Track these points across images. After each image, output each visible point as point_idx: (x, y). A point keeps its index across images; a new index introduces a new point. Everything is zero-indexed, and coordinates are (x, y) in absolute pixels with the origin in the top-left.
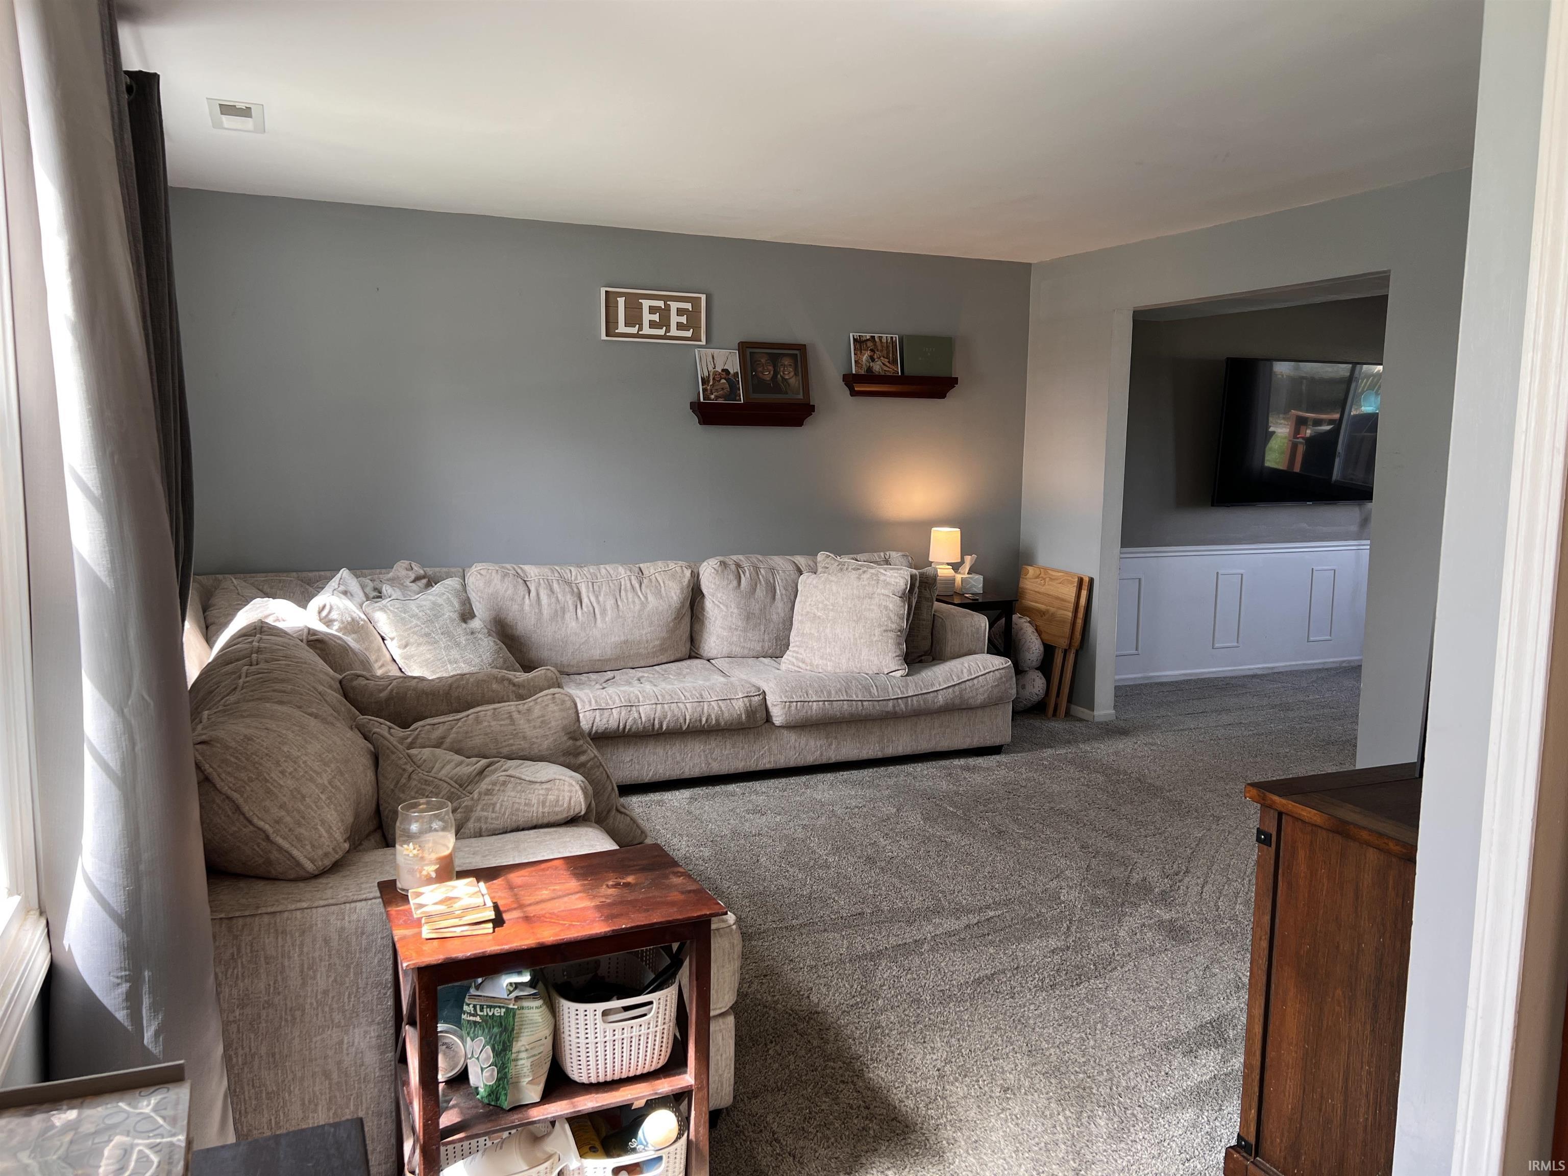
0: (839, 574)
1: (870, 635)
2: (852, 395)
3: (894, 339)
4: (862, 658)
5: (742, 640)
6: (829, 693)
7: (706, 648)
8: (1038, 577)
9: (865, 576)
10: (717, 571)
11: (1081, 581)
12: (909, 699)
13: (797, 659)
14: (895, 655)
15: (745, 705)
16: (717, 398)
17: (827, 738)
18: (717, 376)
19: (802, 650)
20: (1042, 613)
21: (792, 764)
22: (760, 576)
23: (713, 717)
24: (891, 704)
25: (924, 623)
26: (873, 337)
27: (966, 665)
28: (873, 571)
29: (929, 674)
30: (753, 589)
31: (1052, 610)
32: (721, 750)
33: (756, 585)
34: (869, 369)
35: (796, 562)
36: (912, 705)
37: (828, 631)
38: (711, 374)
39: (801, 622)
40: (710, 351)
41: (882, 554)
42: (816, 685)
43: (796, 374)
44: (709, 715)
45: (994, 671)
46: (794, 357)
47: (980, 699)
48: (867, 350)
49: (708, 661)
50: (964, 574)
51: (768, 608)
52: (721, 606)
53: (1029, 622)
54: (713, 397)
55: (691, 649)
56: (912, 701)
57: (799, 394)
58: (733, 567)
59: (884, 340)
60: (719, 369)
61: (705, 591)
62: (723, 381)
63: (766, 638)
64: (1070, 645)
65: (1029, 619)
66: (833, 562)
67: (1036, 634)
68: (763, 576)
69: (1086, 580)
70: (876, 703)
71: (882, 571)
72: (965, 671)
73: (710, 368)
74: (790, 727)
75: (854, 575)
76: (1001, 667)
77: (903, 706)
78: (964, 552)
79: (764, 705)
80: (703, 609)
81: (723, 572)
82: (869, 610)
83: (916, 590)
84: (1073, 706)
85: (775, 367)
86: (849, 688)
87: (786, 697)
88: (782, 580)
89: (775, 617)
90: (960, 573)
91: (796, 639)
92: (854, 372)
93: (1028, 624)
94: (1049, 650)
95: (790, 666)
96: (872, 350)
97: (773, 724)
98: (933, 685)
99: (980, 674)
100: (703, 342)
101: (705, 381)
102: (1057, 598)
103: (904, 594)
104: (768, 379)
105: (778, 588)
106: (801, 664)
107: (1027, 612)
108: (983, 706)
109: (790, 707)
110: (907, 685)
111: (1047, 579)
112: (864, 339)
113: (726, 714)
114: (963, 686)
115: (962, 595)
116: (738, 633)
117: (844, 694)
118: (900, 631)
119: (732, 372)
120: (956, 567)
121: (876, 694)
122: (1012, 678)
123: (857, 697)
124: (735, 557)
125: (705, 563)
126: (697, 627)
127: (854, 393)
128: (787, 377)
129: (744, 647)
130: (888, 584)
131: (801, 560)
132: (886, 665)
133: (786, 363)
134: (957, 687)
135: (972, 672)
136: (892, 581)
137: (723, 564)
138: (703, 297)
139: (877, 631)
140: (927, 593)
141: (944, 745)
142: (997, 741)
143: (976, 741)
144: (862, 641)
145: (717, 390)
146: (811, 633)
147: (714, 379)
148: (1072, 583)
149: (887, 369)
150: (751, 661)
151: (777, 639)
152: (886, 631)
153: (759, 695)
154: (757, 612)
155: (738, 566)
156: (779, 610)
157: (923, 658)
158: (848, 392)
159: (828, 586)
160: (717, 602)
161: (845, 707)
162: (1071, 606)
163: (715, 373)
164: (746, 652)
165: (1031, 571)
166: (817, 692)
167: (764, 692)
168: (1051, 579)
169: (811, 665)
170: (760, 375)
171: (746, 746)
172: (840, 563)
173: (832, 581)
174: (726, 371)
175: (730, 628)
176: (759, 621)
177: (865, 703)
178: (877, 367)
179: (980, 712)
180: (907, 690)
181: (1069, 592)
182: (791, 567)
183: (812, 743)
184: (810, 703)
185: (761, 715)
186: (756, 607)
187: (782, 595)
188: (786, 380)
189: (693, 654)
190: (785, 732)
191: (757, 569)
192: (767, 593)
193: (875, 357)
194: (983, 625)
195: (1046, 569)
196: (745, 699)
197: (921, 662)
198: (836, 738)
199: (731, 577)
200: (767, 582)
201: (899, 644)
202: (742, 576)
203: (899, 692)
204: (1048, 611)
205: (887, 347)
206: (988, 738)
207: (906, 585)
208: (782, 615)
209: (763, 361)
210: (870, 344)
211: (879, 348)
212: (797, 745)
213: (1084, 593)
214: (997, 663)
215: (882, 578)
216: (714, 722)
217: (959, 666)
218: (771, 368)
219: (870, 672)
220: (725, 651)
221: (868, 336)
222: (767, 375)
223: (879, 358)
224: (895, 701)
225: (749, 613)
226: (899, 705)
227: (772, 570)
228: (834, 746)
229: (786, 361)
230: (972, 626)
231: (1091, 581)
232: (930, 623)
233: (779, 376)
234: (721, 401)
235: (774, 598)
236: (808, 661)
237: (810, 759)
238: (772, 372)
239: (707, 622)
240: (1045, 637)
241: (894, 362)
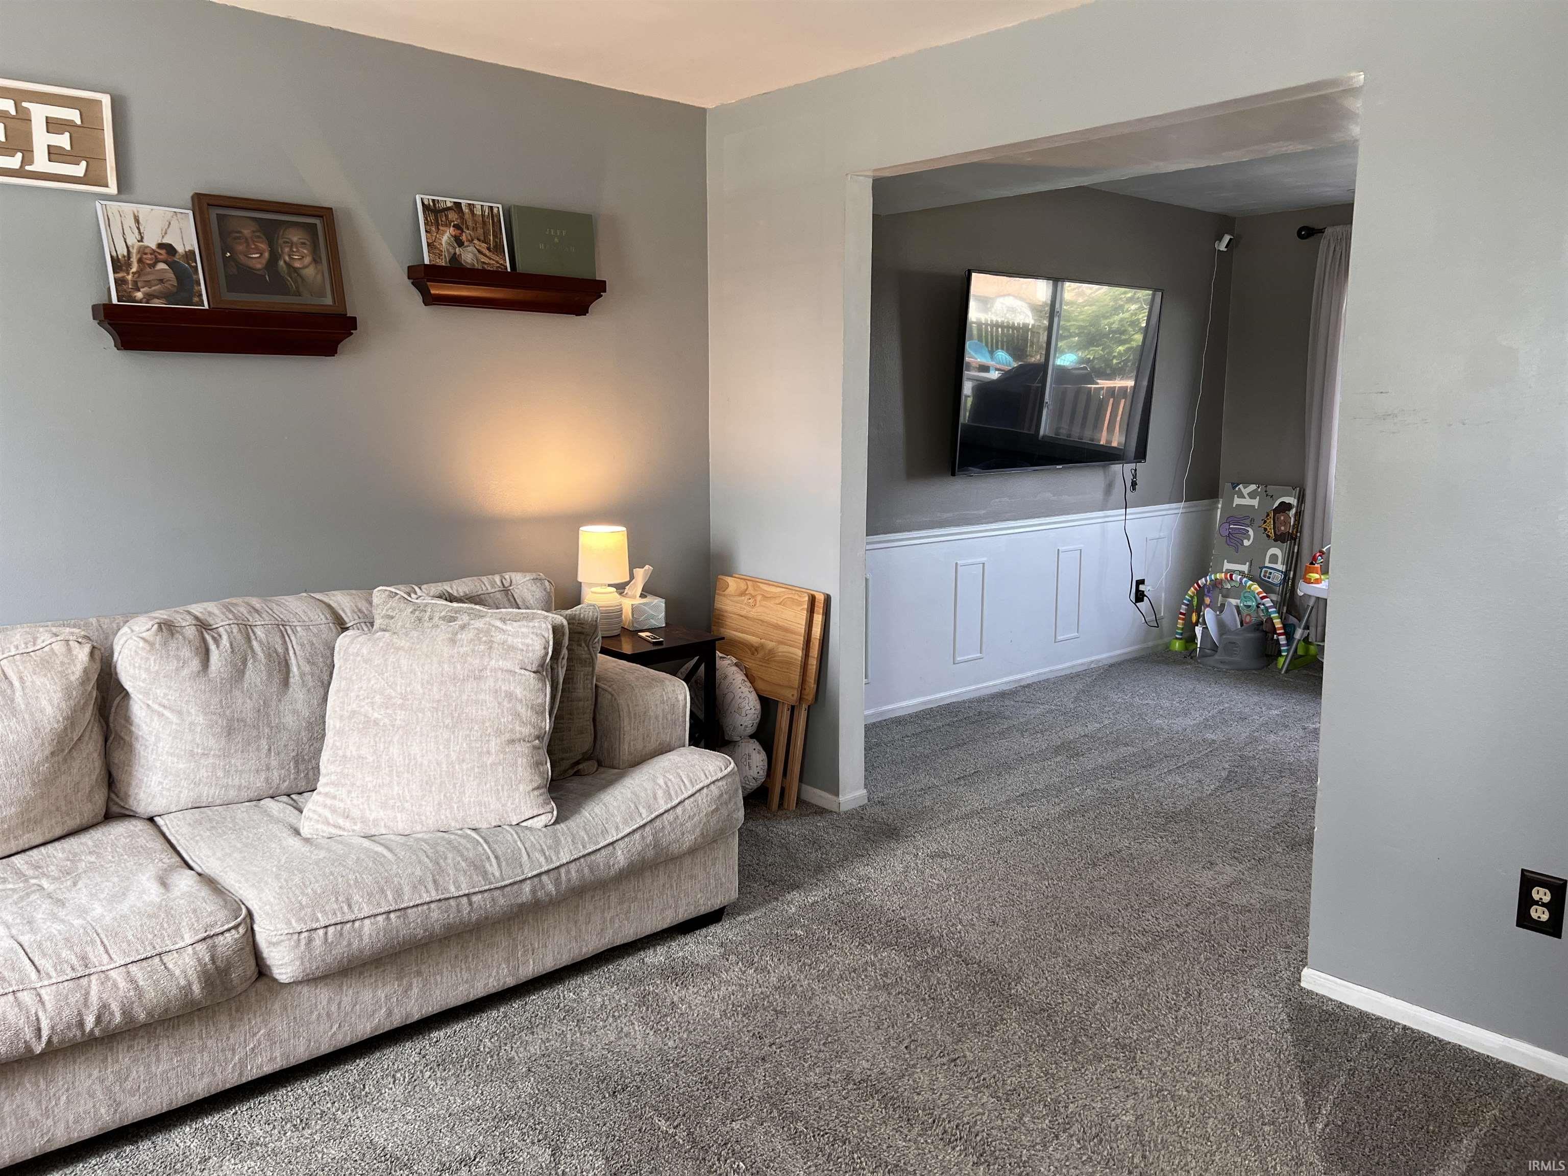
0: (415, 634)
1: (480, 754)
2: (426, 303)
3: (495, 210)
4: (466, 800)
5: (220, 774)
6: (399, 893)
7: (142, 795)
8: (743, 594)
9: (464, 636)
10: (152, 645)
11: (813, 600)
12: (563, 870)
13: (334, 811)
14: (531, 788)
15: (199, 960)
16: (149, 297)
17: (400, 978)
18: (149, 259)
19: (342, 792)
20: (754, 649)
21: (325, 1048)
22: (255, 643)
23: (115, 1007)
24: (527, 888)
25: (581, 704)
26: (458, 205)
27: (661, 781)
28: (479, 624)
29: (597, 810)
30: (238, 672)
31: (770, 645)
32: (149, 1065)
33: (244, 662)
34: (454, 258)
35: (334, 605)
36: (569, 880)
37: (395, 750)
38: (134, 251)
39: (340, 732)
40: (128, 208)
41: (497, 579)
42: (368, 879)
43: (316, 260)
44: (105, 1006)
45: (708, 786)
46: (311, 228)
47: (689, 840)
48: (447, 225)
49: (151, 820)
50: (634, 597)
51: (274, 704)
52: (167, 713)
53: (736, 665)
54: (139, 295)
55: (109, 800)
56: (568, 872)
57: (322, 295)
58: (191, 632)
59: (478, 212)
60: (151, 242)
61: (127, 685)
62: (161, 266)
63: (274, 763)
64: (801, 699)
65: (735, 661)
66: (402, 605)
67: (748, 684)
68: (261, 642)
69: (820, 598)
70: (497, 893)
71: (499, 624)
72: (660, 793)
73: (132, 240)
74: (312, 980)
75: (443, 632)
76: (720, 775)
77: (551, 888)
78: (635, 562)
79: (248, 949)
80: (128, 720)
81: (165, 644)
82: (477, 702)
83: (565, 652)
84: (804, 786)
85: (271, 244)
86: (441, 871)
87: (300, 920)
88: (302, 645)
89: (289, 720)
90: (626, 596)
91: (332, 768)
92: (427, 262)
93: (734, 668)
94: (768, 705)
95: (319, 826)
96: (456, 227)
97: (275, 980)
98: (605, 832)
99: (686, 795)
100: (113, 189)
101: (119, 263)
102: (777, 627)
103: (542, 665)
104: (259, 266)
105: (293, 661)
106: (341, 822)
107: (734, 647)
108: (693, 851)
109: (310, 941)
110: (557, 842)
111: (759, 598)
112: (442, 205)
113: (150, 994)
114: (658, 823)
115: (633, 633)
116: (211, 760)
117: (431, 886)
118: (538, 737)
119: (180, 249)
120: (621, 588)
121: (497, 874)
122: (737, 790)
123: (458, 888)
124: (197, 609)
125: (125, 629)
126: (117, 756)
127: (430, 300)
128: (297, 265)
129: (226, 787)
130: (512, 648)
131: (343, 601)
132: (514, 810)
133: (295, 239)
134: (647, 829)
135: (673, 793)
136: (518, 642)
137: (168, 628)
138: (106, 100)
139: (494, 744)
140: (582, 652)
141: (628, 932)
142: (716, 903)
143: (684, 912)
144: (465, 766)
145: (148, 283)
146: (360, 757)
147: (140, 261)
148: (800, 603)
149: (486, 260)
150: (242, 812)
151: (298, 760)
152: (512, 742)
153: (236, 927)
154: (250, 716)
155: (203, 626)
156: (299, 706)
157: (581, 767)
158: (417, 297)
159: (392, 659)
160: (156, 707)
161: (435, 915)
162: (801, 640)
163: (143, 251)
164: (232, 794)
165: (732, 584)
166: (370, 895)
167: (250, 914)
168: (765, 598)
169: (364, 821)
170: (242, 258)
171: (209, 1043)
172: (417, 608)
173: (398, 649)
174: (169, 249)
175: (192, 754)
176: (255, 733)
177: (475, 899)
178: (468, 256)
179: (687, 862)
180: (557, 853)
181: (796, 618)
182: (321, 618)
183: (367, 995)
184: (357, 924)
185: (243, 970)
186: (245, 706)
187: (302, 675)
188: (296, 270)
189: (115, 809)
190: (305, 990)
191: (246, 630)
192: (270, 675)
193: (464, 238)
194: (681, 698)
195: (755, 581)
196: (199, 947)
197: (577, 774)
198: (419, 973)
199: (186, 653)
200: (270, 653)
201: (538, 764)
202: (212, 647)
203: (542, 859)
204: (762, 646)
205: (484, 223)
206: (701, 902)
207: (546, 648)
208: (306, 713)
209: (246, 232)
210: (452, 216)
211: (470, 224)
212: (334, 1008)
213: (818, 618)
214: (711, 769)
215: (499, 637)
216: (118, 1018)
217: (649, 785)
218: (263, 246)
219: (484, 825)
220: (186, 796)
221: (449, 201)
222: (257, 259)
223: (471, 241)
224: (536, 880)
225: (231, 720)
226: (543, 887)
227: (281, 628)
228: (415, 990)
229: (296, 236)
230: (663, 702)
231: (828, 599)
232: (589, 704)
233: (281, 263)
234: (157, 303)
235: (286, 682)
236: (356, 813)
237: (365, 1029)
238: (267, 255)
239: (138, 746)
240: (761, 685)
241: (498, 249)
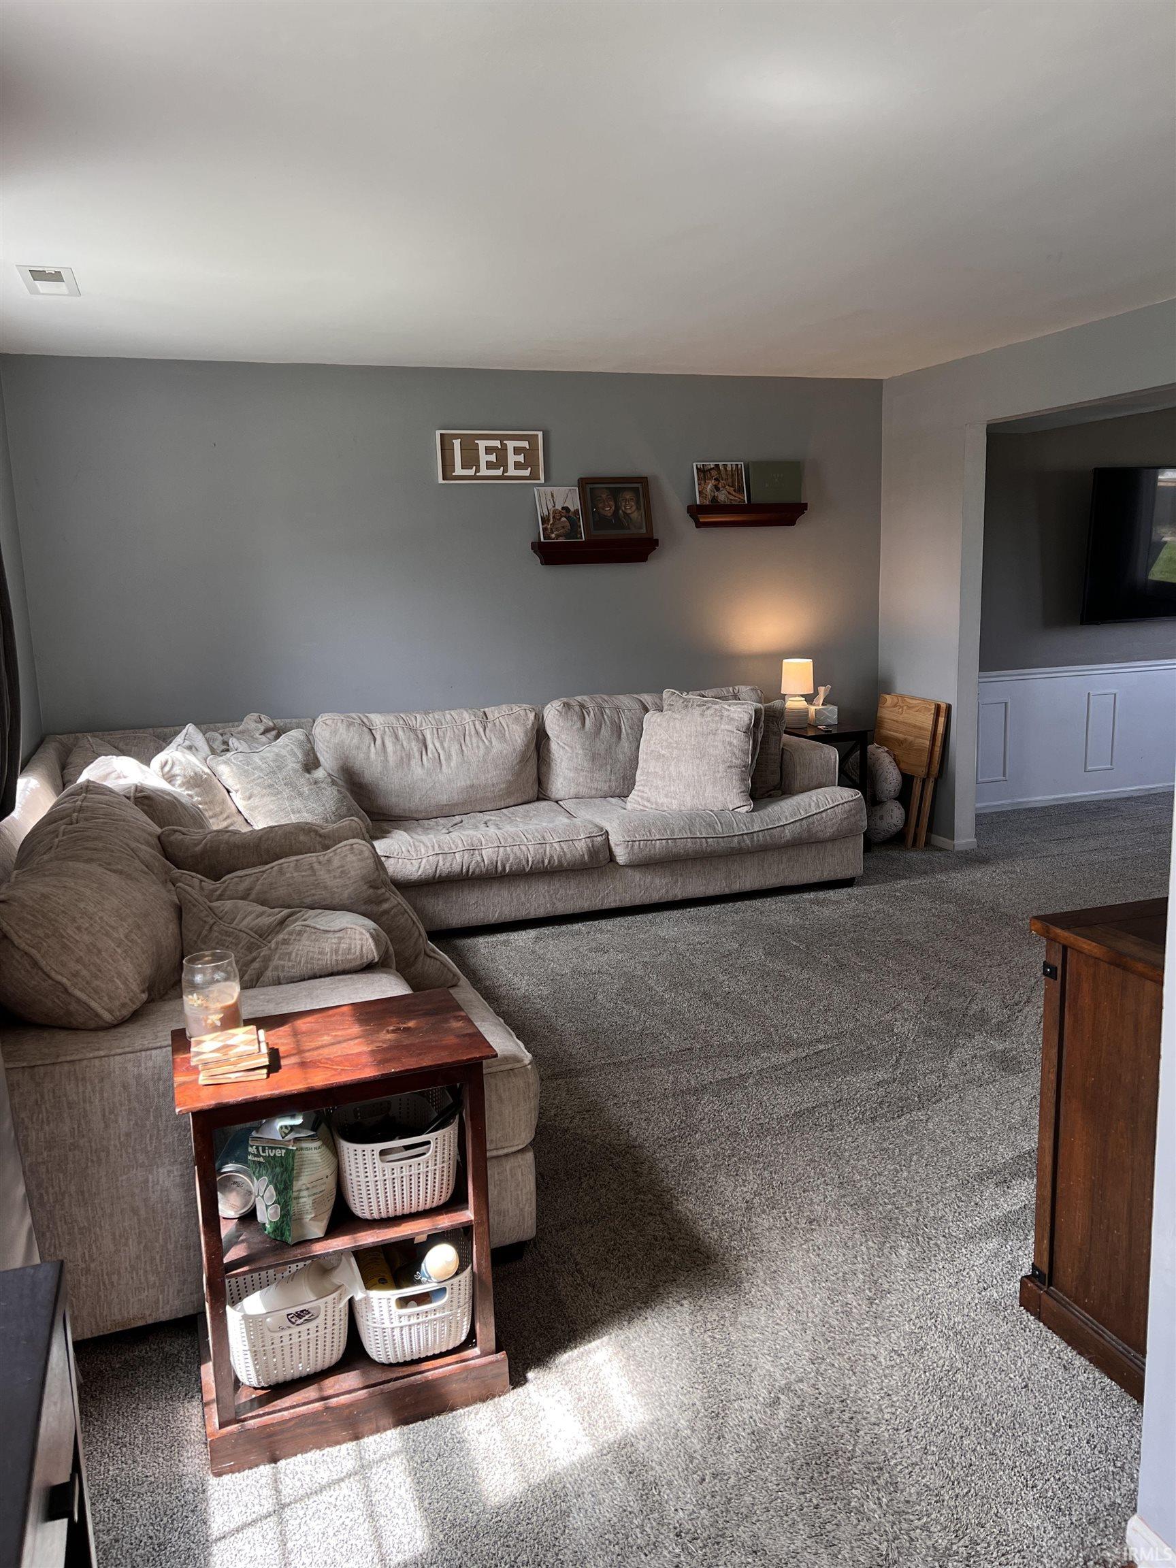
0: (684, 712)
1: (714, 772)
2: (697, 527)
3: (739, 466)
4: (706, 795)
5: (589, 781)
6: (673, 832)
7: (554, 789)
8: (895, 706)
9: (708, 712)
10: (561, 713)
11: (938, 708)
12: (755, 835)
13: (642, 798)
14: (739, 791)
15: (587, 845)
16: (558, 536)
17: (672, 876)
18: (557, 515)
19: (646, 789)
20: (900, 742)
21: (638, 902)
22: (605, 717)
23: (556, 858)
24: (736, 839)
25: (773, 757)
26: (717, 466)
27: (814, 799)
28: (717, 707)
29: (776, 808)
30: (598, 731)
31: (911, 738)
32: (566, 890)
33: (601, 726)
34: (714, 499)
35: (643, 701)
36: (758, 841)
37: (672, 769)
38: (551, 513)
39: (646, 761)
40: (549, 489)
41: (731, 689)
42: (659, 824)
43: (638, 509)
44: (552, 857)
45: (843, 804)
46: (636, 490)
47: (829, 832)
48: (711, 479)
49: (557, 802)
50: (818, 705)
51: (613, 747)
52: (566, 747)
53: (887, 752)
54: (553, 536)
55: (538, 791)
56: (758, 836)
57: (641, 528)
58: (577, 708)
59: (729, 469)
60: (559, 507)
61: (550, 733)
62: (563, 519)
63: (613, 778)
64: (928, 774)
65: (886, 749)
66: (678, 698)
67: (894, 764)
68: (608, 716)
69: (944, 706)
70: (721, 839)
71: (726, 706)
72: (813, 804)
73: (550, 507)
74: (632, 866)
75: (697, 711)
76: (851, 799)
77: (748, 842)
78: (817, 683)
79: (607, 846)
80: (549, 751)
81: (566, 713)
82: (713, 746)
83: (762, 724)
84: (933, 835)
85: (616, 503)
86: (693, 825)
87: (629, 836)
88: (628, 719)
89: (621, 757)
90: (814, 705)
91: (642, 778)
92: (698, 503)
93: (886, 754)
94: (907, 780)
95: (635, 806)
96: (716, 479)
97: (618, 863)
98: (779, 819)
99: (829, 807)
100: (542, 481)
101: (545, 520)
102: (915, 726)
103: (748, 728)
104: (609, 515)
105: (623, 727)
106: (646, 803)
107: (885, 741)
108: (833, 839)
109: (632, 846)
110: (753, 821)
111: (905, 707)
112: (708, 467)
113: (569, 856)
114: (811, 819)
115: (815, 727)
116: (585, 773)
117: (688, 831)
118: (744, 766)
119: (572, 510)
120: (809, 699)
121: (721, 831)
122: (862, 809)
123: (701, 834)
124: (579, 698)
125: (549, 705)
126: (544, 769)
127: (699, 525)
128: (629, 512)
129: (591, 788)
130: (732, 719)
131: (647, 698)
132: (731, 802)
133: (628, 497)
134: (804, 821)
135: (821, 805)
136: (736, 716)
137: (567, 705)
138: (540, 434)
139: (721, 767)
140: (774, 727)
141: (793, 879)
142: (848, 873)
143: (827, 875)
144: (706, 778)
145: (557, 529)
146: (655, 772)
147: (554, 517)
148: (929, 710)
149: (733, 498)
150: (598, 801)
151: (624, 778)
152: (730, 767)
153: (601, 835)
154: (602, 753)
155: (582, 706)
156: (626, 750)
157: (771, 792)
158: (693, 524)
159: (672, 724)
160: (561, 744)
161: (689, 844)
162: (929, 734)
163: (555, 512)
164: (593, 792)
165: (889, 699)
166: (660, 830)
167: (607, 831)
168: (909, 708)
169: (657, 803)
170: (601, 510)
171: (590, 886)
172: (685, 700)
173: (675, 719)
174: (566, 509)
175: (576, 769)
176: (605, 762)
177: (708, 840)
178: (722, 497)
179: (829, 845)
180: (753, 826)
181: (927, 720)
182: (637, 706)
183: (657, 881)
184: (653, 842)
185: (604, 855)
186: (601, 748)
187: (627, 734)
188: (628, 515)
189: (541, 796)
190: (630, 871)
191: (601, 710)
192: (612, 732)
193: (720, 486)
194: (833, 757)
195: (903, 697)
196: (587, 840)
197: (770, 796)
198: (681, 875)
199: (575, 718)
200: (612, 722)
201: (744, 780)
202: (587, 716)
203: (744, 827)
204: (906, 739)
205: (733, 475)
206: (838, 870)
207: (750, 720)
208: (628, 754)
209: (604, 496)
210: (714, 473)
211: (724, 477)
212: (642, 883)
213: (942, 720)
214: (846, 795)
215: (726, 713)
216: (556, 863)
217: (807, 800)
218: (612, 503)
219: (715, 809)
220: (573, 792)
221: (712, 464)
222: (608, 511)
223: (724, 487)
224: (741, 837)
225: (594, 754)
226: (744, 841)
227: (618, 709)
228: (679, 884)
229: (628, 495)
230: (821, 759)
231: (949, 707)
232: (779, 757)
233: (621, 511)
234: (561, 540)
235: (619, 737)
236: (653, 799)
237: (656, 897)
238: (613, 508)
239: (553, 764)
240: (903, 766)
241: (740, 490)
